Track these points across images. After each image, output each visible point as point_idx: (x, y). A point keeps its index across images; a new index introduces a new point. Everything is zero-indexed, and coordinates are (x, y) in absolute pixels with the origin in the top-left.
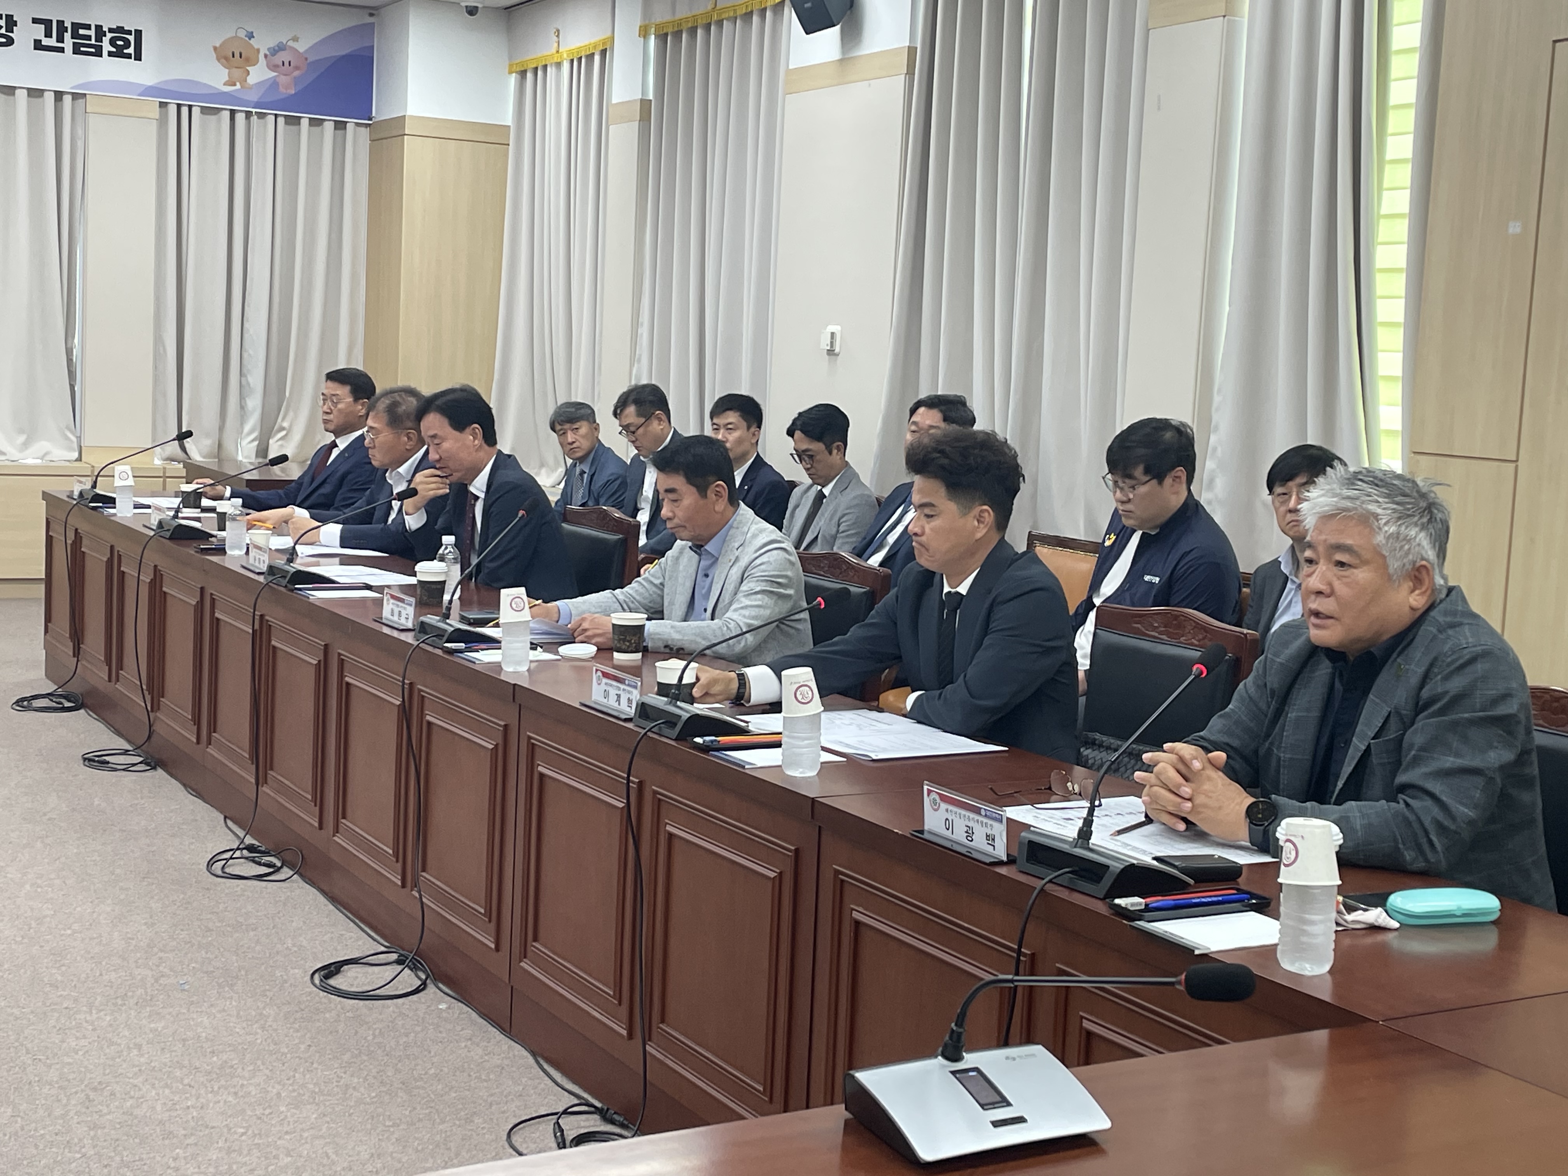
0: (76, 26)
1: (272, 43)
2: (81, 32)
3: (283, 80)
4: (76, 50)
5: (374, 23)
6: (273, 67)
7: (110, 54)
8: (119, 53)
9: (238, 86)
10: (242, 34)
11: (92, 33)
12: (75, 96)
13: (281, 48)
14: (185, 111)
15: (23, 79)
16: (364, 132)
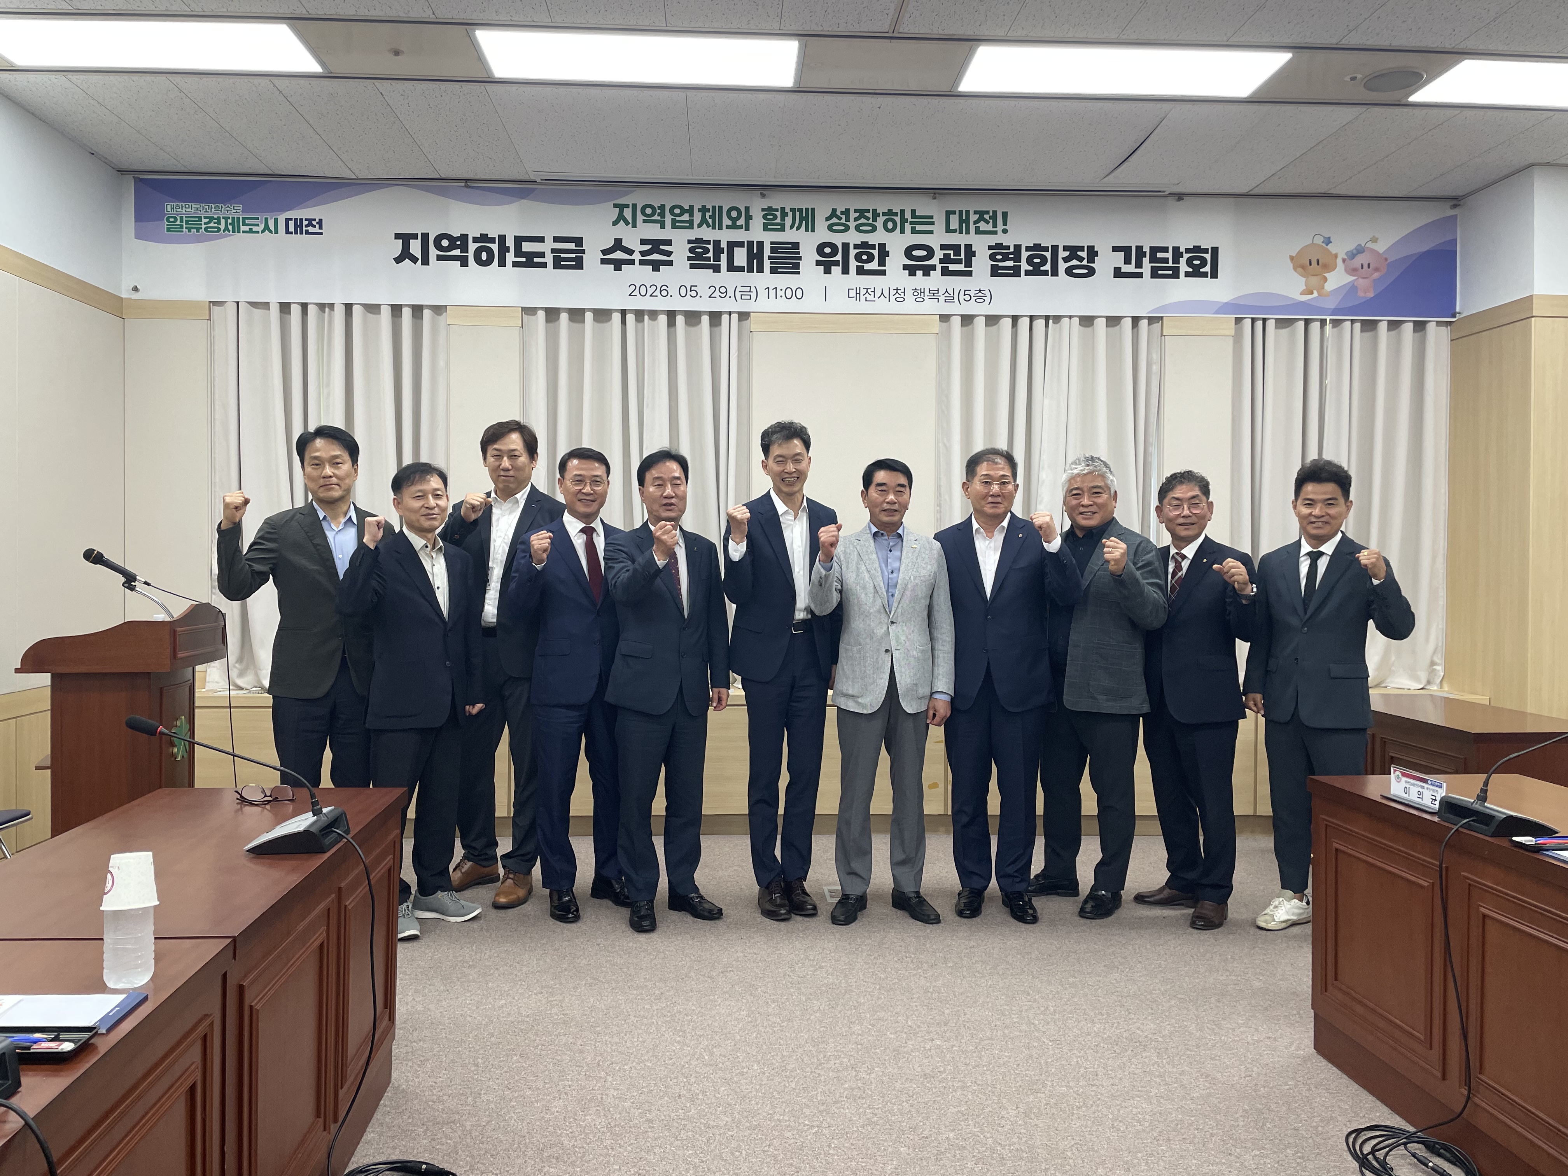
0: (1154, 250)
1: (1351, 246)
2: (1159, 255)
3: (1361, 282)
4: (1154, 274)
5: (1456, 216)
6: (1352, 271)
7: (1187, 274)
8: (1196, 273)
9: (1315, 294)
10: (1319, 240)
11: (1169, 255)
12: (1152, 320)
13: (1360, 250)
14: (1259, 324)
15: (1102, 308)
16: (1444, 331)
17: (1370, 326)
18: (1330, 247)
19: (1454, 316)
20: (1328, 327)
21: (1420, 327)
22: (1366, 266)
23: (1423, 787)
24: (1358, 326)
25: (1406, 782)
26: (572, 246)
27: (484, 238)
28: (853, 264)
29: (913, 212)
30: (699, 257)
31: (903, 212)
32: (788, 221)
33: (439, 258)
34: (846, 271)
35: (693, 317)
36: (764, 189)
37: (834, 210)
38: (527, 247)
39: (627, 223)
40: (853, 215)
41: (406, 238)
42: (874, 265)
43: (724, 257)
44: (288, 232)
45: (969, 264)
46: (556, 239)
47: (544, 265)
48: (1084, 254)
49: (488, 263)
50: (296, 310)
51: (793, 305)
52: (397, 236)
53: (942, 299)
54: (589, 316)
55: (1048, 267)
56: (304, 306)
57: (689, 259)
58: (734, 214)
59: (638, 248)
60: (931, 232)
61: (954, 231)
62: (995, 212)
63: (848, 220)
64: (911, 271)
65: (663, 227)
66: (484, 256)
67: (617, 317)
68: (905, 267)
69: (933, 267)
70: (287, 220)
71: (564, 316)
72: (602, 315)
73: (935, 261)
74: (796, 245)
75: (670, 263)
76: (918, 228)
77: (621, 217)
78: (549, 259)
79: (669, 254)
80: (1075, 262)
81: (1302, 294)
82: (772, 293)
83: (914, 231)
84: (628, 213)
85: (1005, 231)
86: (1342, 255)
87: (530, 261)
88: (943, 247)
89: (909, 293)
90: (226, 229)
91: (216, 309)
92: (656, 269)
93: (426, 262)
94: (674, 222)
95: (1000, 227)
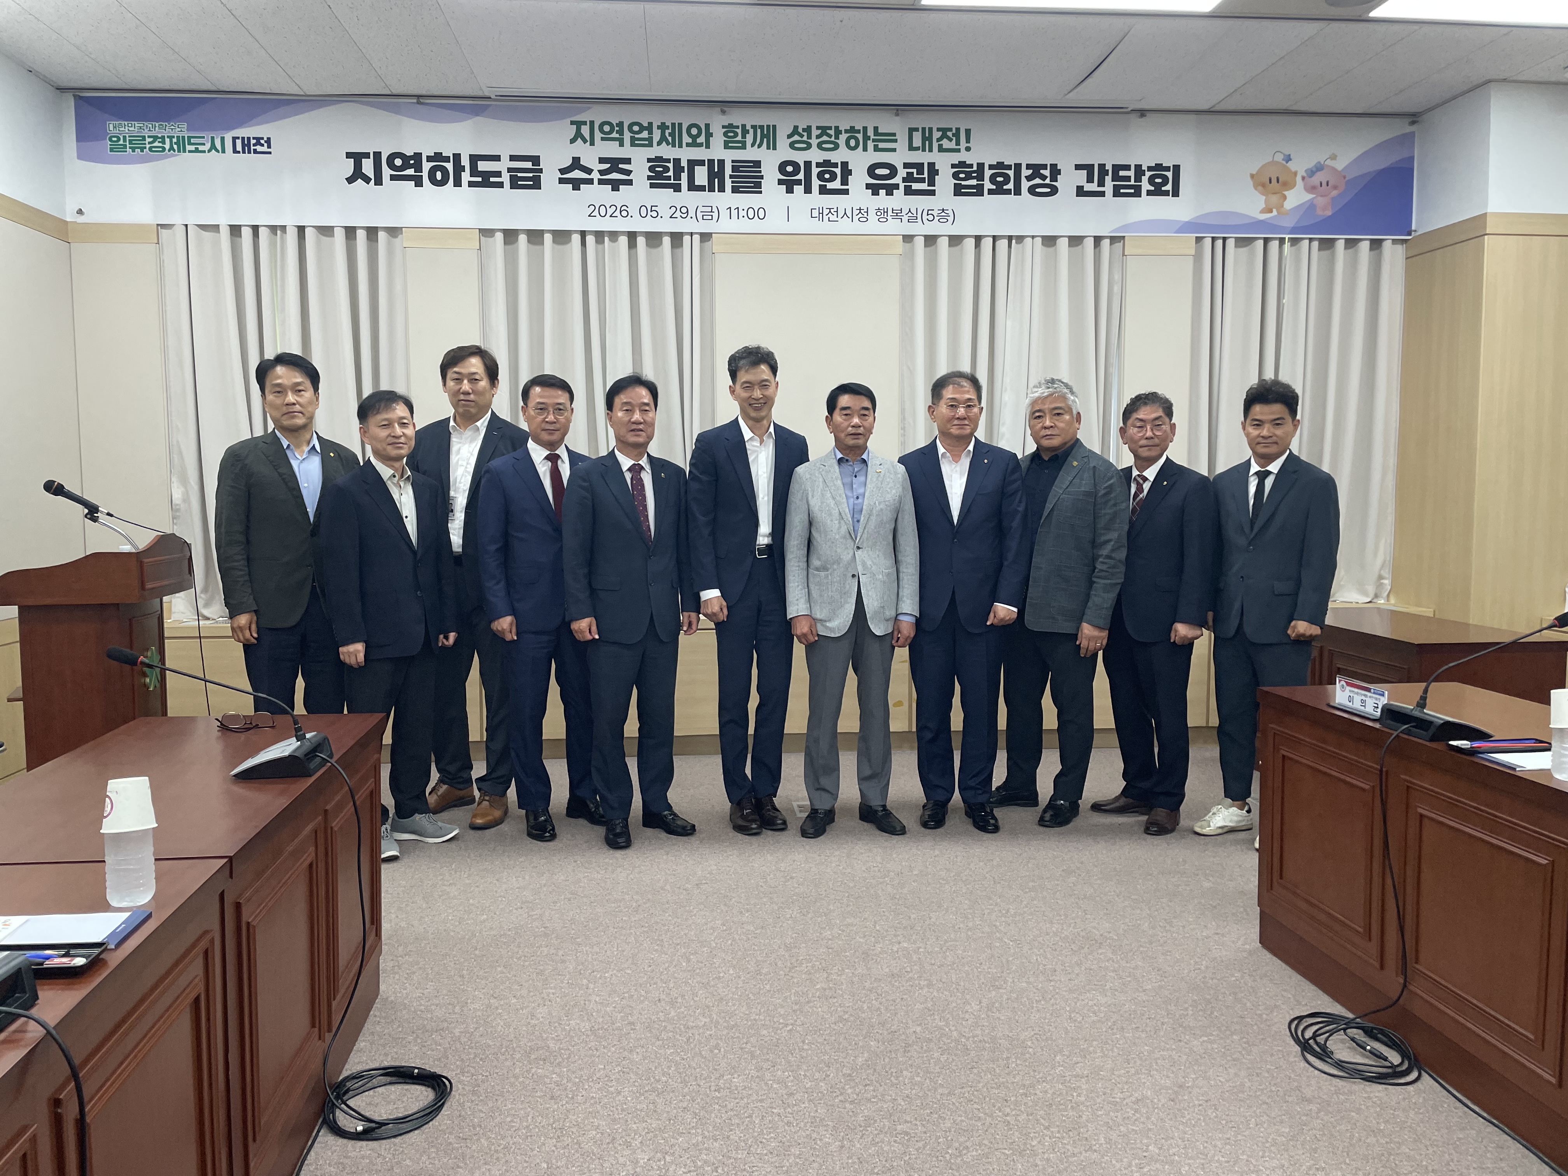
0: (1117, 168)
1: (1311, 164)
2: (1122, 173)
3: (1321, 201)
4: (1117, 193)
5: (1415, 132)
6: (1311, 189)
7: (1149, 193)
8: (1158, 191)
9: (1275, 212)
10: (1279, 158)
11: (1131, 173)
12: (1113, 240)
13: (1319, 168)
14: (1219, 243)
15: (1064, 228)
16: (1400, 249)
17: (1327, 244)
18: (1290, 164)
19: (1410, 234)
20: (1287, 245)
21: (1376, 245)
22: (1324, 184)
23: (1365, 696)
24: (1315, 244)
25: (1350, 691)
26: (528, 165)
27: (438, 157)
28: (816, 183)
29: (876, 129)
30: (659, 176)
31: (865, 129)
32: (749, 138)
33: (393, 178)
34: (808, 190)
35: (654, 238)
36: (724, 105)
37: (796, 128)
38: (483, 166)
39: (585, 141)
40: (815, 132)
41: (357, 157)
42: (836, 185)
43: (684, 176)
44: (235, 151)
45: (932, 183)
46: (513, 158)
47: (500, 185)
48: (1047, 173)
49: (443, 183)
50: (247, 233)
51: (755, 226)
52: (349, 155)
53: (905, 219)
54: (548, 238)
55: (1010, 186)
56: (255, 229)
57: (649, 178)
58: (694, 131)
59: (597, 167)
60: (894, 150)
61: (917, 149)
62: (958, 130)
63: (809, 137)
64: (874, 189)
65: (622, 145)
66: (439, 176)
67: (576, 238)
68: (868, 186)
69: (897, 186)
70: (234, 139)
71: (523, 238)
72: (562, 237)
73: (897, 180)
74: (757, 164)
75: (629, 183)
76: (881, 145)
77: (578, 135)
78: (506, 178)
79: (628, 172)
80: (1038, 181)
81: (1262, 212)
82: (734, 213)
83: (876, 149)
84: (585, 131)
85: (968, 149)
86: (1301, 173)
87: (486, 180)
88: (906, 165)
89: (872, 212)
90: (172, 148)
91: (164, 232)
92: (615, 188)
93: (379, 181)
94: (633, 140)
95: (963, 144)
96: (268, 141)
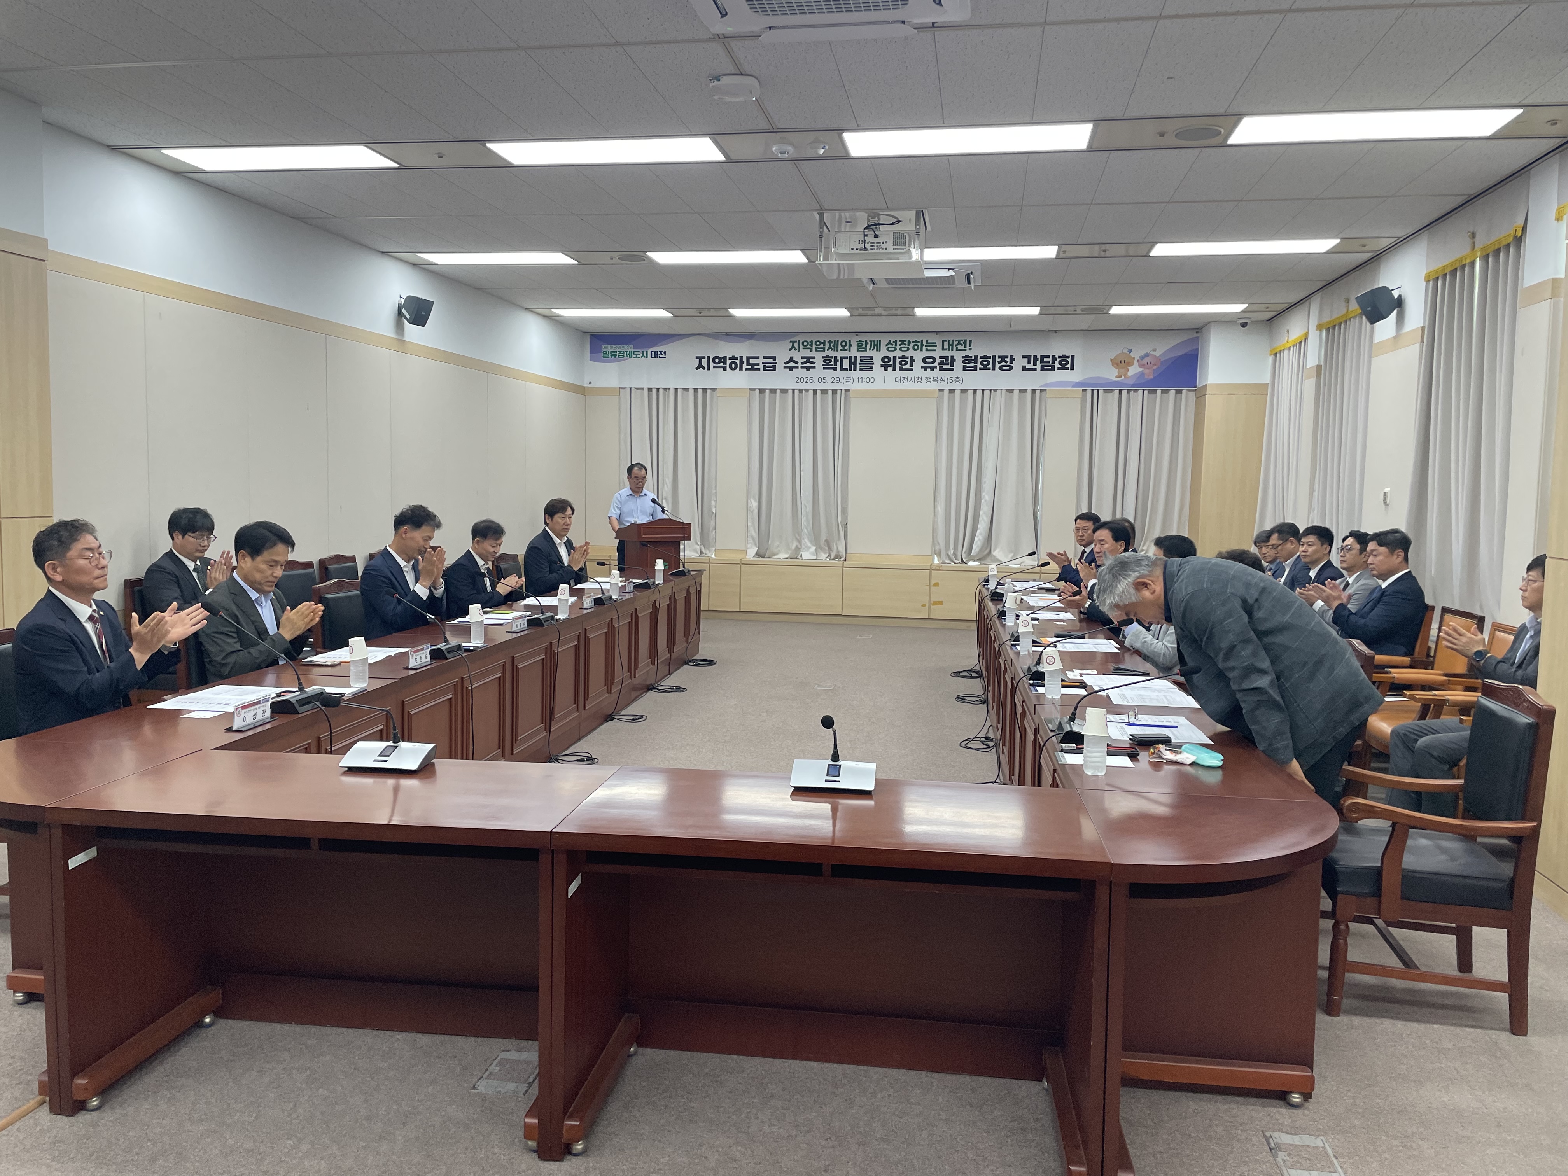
0: (1042, 357)
1: (1142, 353)
2: (1045, 359)
3: (1147, 371)
4: (1042, 369)
5: (1198, 337)
6: (1141, 366)
7: (1059, 369)
8: (1063, 368)
9: (1123, 377)
10: (1126, 351)
11: (1050, 359)
12: (1042, 390)
13: (1147, 355)
14: (1095, 392)
15: (1017, 385)
16: (1192, 394)
17: (1151, 392)
18: (1131, 354)
19: (1196, 387)
20: (1130, 393)
21: (1179, 392)
22: (1149, 363)
24: (1146, 392)
26: (771, 360)
27: (734, 358)
28: (898, 366)
29: (927, 341)
30: (827, 364)
31: (922, 341)
32: (868, 346)
33: (714, 367)
34: (894, 369)
35: (824, 391)
36: (857, 333)
37: (890, 341)
38: (752, 361)
39: (796, 349)
40: (899, 343)
41: (700, 359)
42: (908, 367)
43: (839, 364)
44: (652, 357)
45: (952, 365)
46: (765, 358)
47: (759, 369)
48: (1008, 360)
49: (735, 369)
50: (654, 391)
51: (870, 386)
52: (697, 358)
53: (939, 381)
54: (778, 391)
55: (990, 366)
56: (658, 389)
57: (823, 365)
58: (844, 344)
59: (800, 361)
60: (935, 350)
61: (946, 350)
62: (966, 340)
63: (896, 345)
64: (925, 368)
65: (811, 351)
66: (733, 366)
67: (790, 392)
68: (922, 367)
69: (936, 367)
70: (652, 352)
71: (767, 391)
72: (784, 391)
73: (936, 364)
74: (872, 358)
75: (814, 367)
76: (929, 348)
77: (793, 347)
78: (761, 367)
79: (814, 363)
80: (1003, 363)
81: (1116, 377)
82: (860, 380)
83: (927, 350)
84: (796, 345)
85: (970, 349)
86: (1137, 358)
87: (753, 368)
88: (940, 357)
89: (924, 379)
90: (627, 356)
91: (621, 390)
92: (808, 370)
93: (709, 369)
94: (816, 348)
95: (967, 348)
96: (665, 353)
